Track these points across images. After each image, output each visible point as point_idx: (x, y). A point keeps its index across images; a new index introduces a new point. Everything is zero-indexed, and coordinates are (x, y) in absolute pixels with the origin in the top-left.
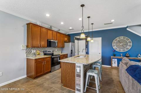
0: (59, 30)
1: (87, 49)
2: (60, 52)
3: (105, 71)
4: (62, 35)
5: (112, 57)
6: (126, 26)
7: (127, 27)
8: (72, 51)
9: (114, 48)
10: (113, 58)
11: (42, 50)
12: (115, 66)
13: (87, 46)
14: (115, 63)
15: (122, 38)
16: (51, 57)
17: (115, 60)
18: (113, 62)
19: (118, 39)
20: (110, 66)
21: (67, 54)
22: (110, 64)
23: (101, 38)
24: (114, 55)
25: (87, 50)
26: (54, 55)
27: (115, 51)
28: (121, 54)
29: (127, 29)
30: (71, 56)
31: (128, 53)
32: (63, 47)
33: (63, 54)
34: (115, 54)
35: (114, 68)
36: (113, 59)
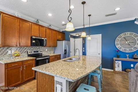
0: (50, 26)
1: (84, 48)
2: (52, 52)
3: (106, 77)
4: (54, 32)
5: (115, 58)
6: (133, 19)
7: (135, 20)
8: (65, 50)
9: (117, 47)
10: (116, 60)
11: (26, 50)
12: (119, 70)
13: (84, 45)
14: (118, 66)
15: (128, 34)
16: (36, 59)
17: (119, 63)
18: (116, 65)
19: (122, 35)
20: (112, 71)
21: (60, 55)
22: (112, 67)
23: (101, 35)
24: (118, 57)
25: (84, 50)
26: (43, 56)
27: (118, 51)
28: (127, 55)
29: (136, 22)
30: (65, 57)
31: (136, 54)
32: (55, 46)
33: (55, 54)
34: (118, 54)
35: (117, 73)
36: (117, 62)
